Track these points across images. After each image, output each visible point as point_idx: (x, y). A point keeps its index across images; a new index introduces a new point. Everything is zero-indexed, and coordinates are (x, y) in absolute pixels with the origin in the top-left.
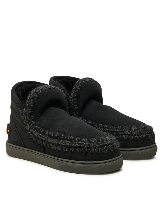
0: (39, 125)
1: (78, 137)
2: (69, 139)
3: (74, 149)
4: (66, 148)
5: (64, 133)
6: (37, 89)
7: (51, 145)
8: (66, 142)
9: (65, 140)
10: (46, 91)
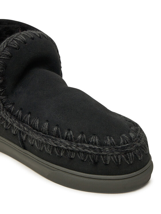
0: (13, 104)
1: (82, 133)
2: (67, 136)
3: (74, 154)
4: (60, 152)
5: (57, 125)
6: (10, 39)
7: (34, 142)
8: (61, 142)
9: (59, 137)
10: (25, 43)
